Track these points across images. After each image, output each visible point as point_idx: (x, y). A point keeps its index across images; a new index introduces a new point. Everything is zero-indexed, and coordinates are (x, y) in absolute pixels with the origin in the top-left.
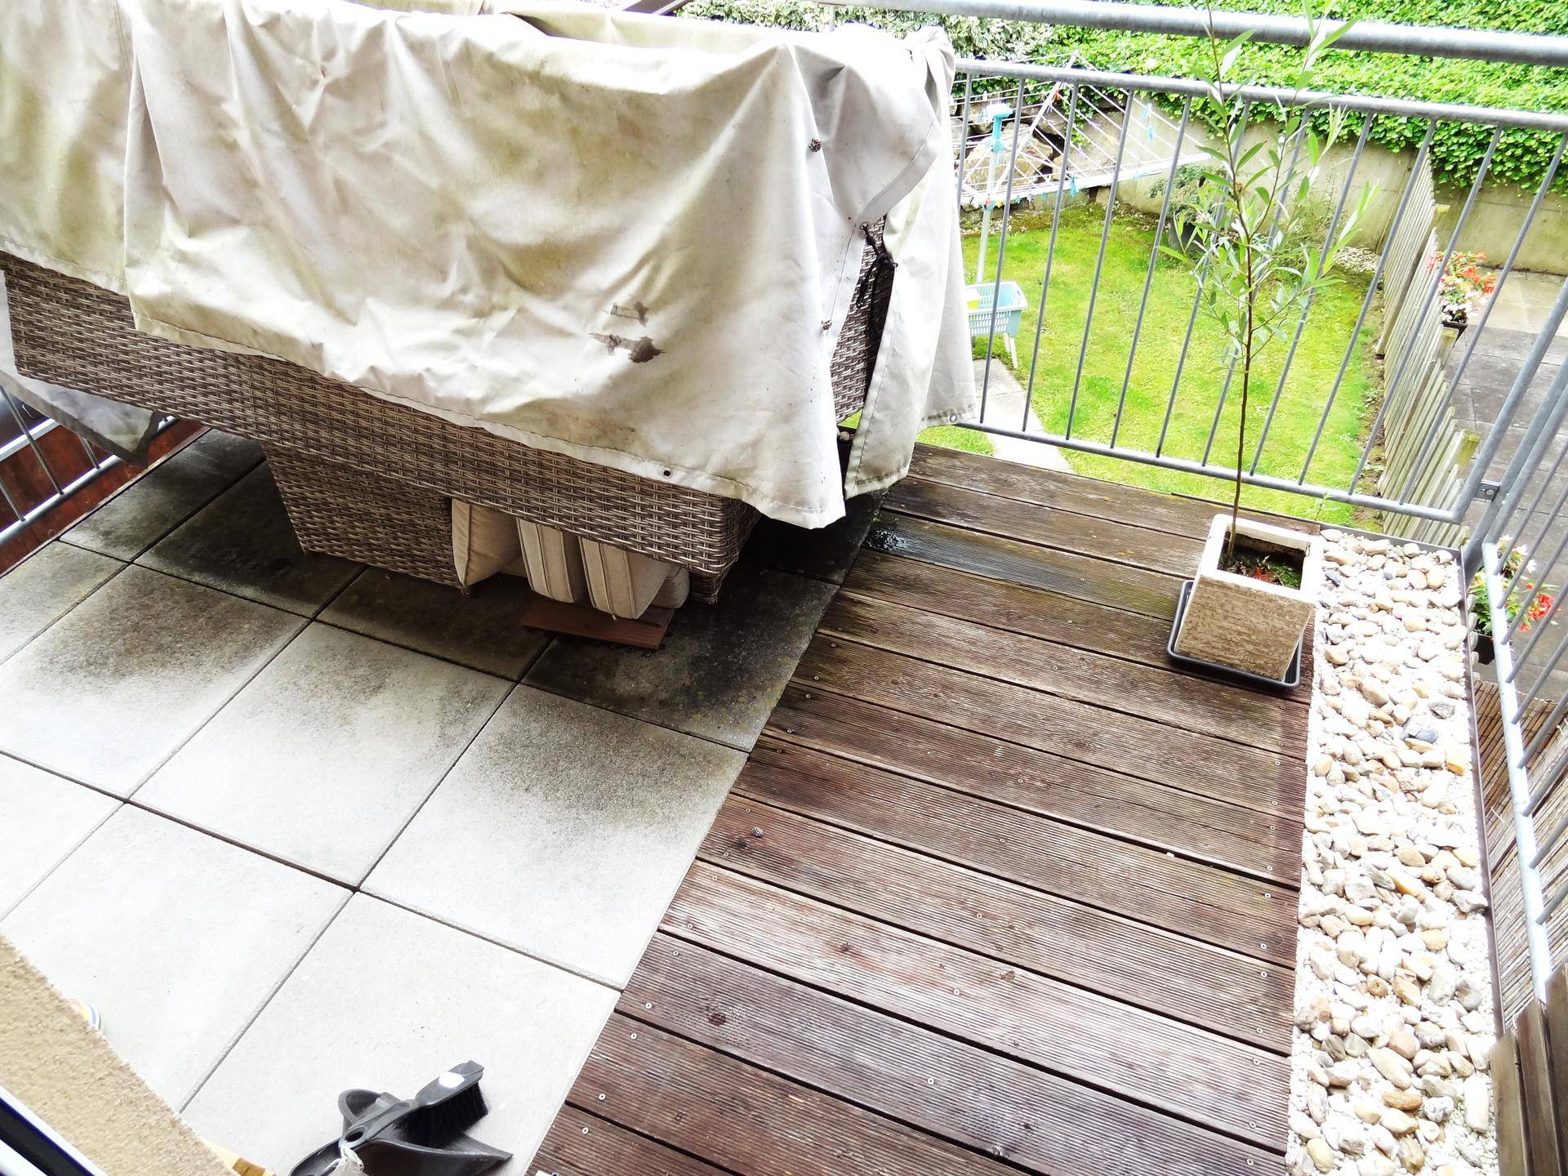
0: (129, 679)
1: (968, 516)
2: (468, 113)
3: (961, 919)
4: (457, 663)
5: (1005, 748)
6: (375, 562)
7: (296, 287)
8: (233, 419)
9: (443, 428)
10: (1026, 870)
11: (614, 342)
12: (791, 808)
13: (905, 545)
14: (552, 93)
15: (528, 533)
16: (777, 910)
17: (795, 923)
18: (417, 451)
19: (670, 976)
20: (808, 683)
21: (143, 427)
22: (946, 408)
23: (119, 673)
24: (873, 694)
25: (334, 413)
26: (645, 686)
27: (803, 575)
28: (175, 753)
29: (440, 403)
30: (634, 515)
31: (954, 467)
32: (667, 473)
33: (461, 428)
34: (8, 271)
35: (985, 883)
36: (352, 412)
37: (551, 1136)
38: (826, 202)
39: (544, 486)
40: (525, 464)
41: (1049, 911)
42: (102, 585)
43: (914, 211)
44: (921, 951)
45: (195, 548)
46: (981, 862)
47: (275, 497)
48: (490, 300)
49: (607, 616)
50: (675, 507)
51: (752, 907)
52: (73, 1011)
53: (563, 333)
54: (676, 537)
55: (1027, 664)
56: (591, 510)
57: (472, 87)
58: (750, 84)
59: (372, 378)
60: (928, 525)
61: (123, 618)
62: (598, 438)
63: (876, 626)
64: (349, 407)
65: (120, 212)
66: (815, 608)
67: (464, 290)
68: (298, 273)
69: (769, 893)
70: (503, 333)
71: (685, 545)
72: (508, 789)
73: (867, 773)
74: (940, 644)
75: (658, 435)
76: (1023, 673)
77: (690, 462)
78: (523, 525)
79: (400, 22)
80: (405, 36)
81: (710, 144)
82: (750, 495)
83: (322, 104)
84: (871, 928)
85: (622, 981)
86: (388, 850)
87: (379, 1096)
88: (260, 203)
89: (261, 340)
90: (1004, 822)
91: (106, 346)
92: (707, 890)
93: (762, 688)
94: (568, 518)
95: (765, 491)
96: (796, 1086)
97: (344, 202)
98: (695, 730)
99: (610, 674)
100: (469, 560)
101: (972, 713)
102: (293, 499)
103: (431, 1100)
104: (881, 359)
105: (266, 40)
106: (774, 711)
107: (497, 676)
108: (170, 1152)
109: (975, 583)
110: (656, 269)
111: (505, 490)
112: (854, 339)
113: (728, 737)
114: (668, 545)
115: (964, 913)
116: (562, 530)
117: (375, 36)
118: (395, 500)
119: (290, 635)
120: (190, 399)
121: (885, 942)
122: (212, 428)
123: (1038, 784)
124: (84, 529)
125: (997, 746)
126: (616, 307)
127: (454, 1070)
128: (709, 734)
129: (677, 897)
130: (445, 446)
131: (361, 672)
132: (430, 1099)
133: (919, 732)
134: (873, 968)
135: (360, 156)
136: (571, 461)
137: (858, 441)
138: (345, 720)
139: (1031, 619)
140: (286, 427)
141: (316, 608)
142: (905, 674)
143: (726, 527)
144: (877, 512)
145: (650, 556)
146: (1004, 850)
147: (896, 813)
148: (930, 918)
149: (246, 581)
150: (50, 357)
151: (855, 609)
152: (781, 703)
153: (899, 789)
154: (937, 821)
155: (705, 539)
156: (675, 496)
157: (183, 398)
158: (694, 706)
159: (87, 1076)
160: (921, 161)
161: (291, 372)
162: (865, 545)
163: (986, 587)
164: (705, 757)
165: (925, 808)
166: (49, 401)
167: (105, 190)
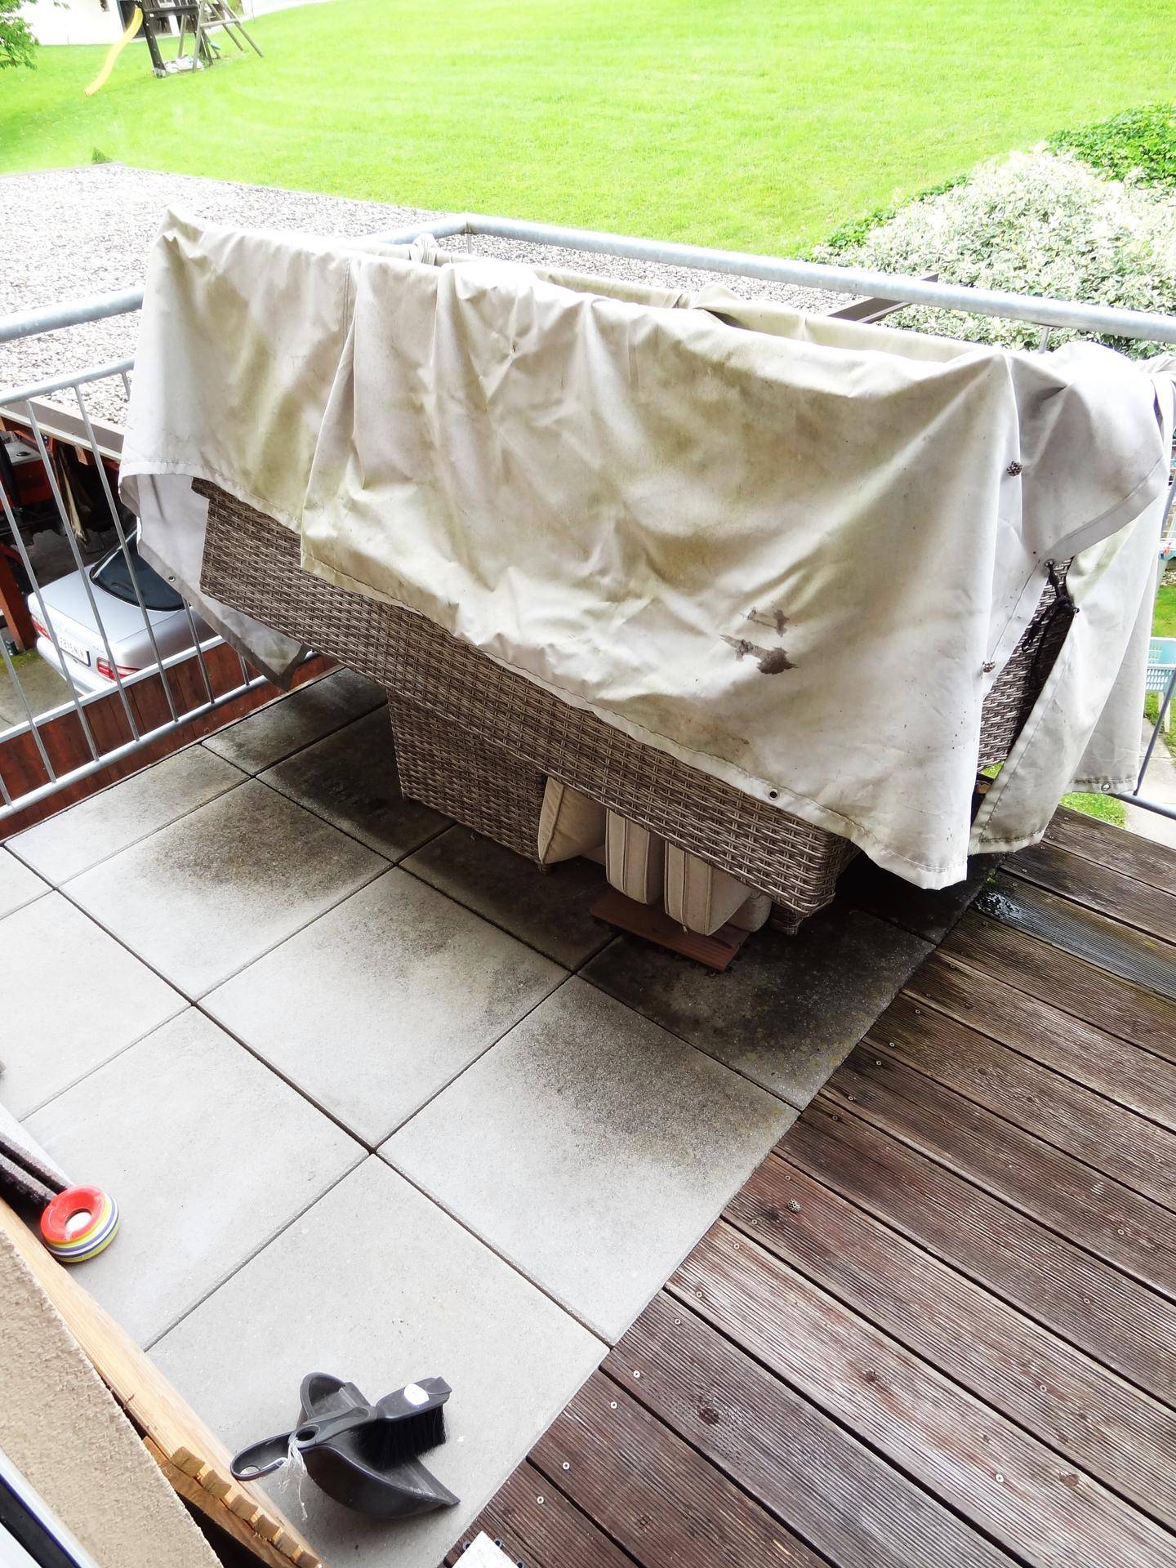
0: (225, 887)
1: (1101, 898)
2: (643, 397)
3: (1019, 1385)
4: (518, 939)
5: (1107, 1185)
6: (464, 819)
7: (447, 546)
8: (365, 661)
9: (554, 705)
10: (1114, 1349)
11: (745, 648)
12: (837, 1189)
13: (1019, 916)
14: (733, 386)
15: (615, 827)
16: (800, 1305)
17: (817, 1327)
18: (524, 723)
19: (666, 1346)
20: (881, 1047)
21: (293, 653)
22: (1099, 775)
23: (219, 879)
24: (956, 1080)
25: (455, 672)
26: (703, 1010)
27: (895, 925)
28: (246, 967)
29: (558, 680)
30: (729, 831)
31: (1093, 838)
32: (773, 795)
33: (572, 708)
34: (213, 500)
35: (1057, 1350)
36: (472, 675)
37: (505, 1493)
38: (1012, 530)
39: (642, 782)
40: (627, 756)
41: (1135, 1410)
42: (225, 792)
43: (1109, 554)
44: (964, 1410)
45: (309, 774)
46: (1056, 1321)
47: (389, 739)
48: (626, 585)
49: (678, 925)
50: (774, 831)
51: (772, 1293)
52: (33, 1285)
53: (693, 630)
54: (769, 864)
55: (1150, 1089)
56: (684, 816)
57: (653, 372)
58: (953, 395)
59: (497, 645)
60: (1051, 899)
61: (234, 827)
62: (707, 744)
63: (971, 1001)
64: (471, 669)
65: (311, 458)
66: (904, 965)
67: (603, 572)
68: (452, 535)
69: (795, 1282)
70: (633, 621)
71: (778, 875)
72: (540, 1086)
73: (933, 1171)
74: (1044, 1039)
75: (772, 754)
76: (1143, 1100)
77: (801, 787)
78: (611, 816)
79: (596, 305)
80: (598, 317)
81: (893, 454)
82: (861, 836)
83: (506, 377)
84: (906, 1361)
85: (615, 1334)
86: (411, 1117)
87: (343, 1385)
88: (432, 464)
89: (405, 594)
90: (1093, 1279)
91: (275, 578)
92: (726, 1257)
93: (828, 1041)
94: (659, 820)
95: (880, 836)
96: (784, 1531)
97: (507, 472)
98: (745, 1070)
99: (668, 987)
100: (553, 838)
101: (1072, 1132)
102: (403, 745)
103: (391, 1413)
104: (1038, 711)
105: (469, 313)
106: (837, 1071)
107: (555, 962)
108: (103, 1448)
109: (1098, 978)
110: (806, 579)
111: (601, 779)
112: (1011, 684)
113: (781, 1087)
114: (759, 871)
115: (1023, 1379)
116: (650, 831)
117: (570, 316)
118: (494, 764)
119: (371, 875)
120: (333, 637)
121: (922, 1386)
122: (346, 666)
123: (1144, 1242)
124: (223, 738)
125: (1097, 1181)
126: (754, 612)
127: (421, 1384)
128: (762, 1079)
129: (691, 1256)
130: (551, 723)
131: (427, 926)
132: (391, 1411)
133: (1002, 1138)
134: (901, 1414)
135: (531, 430)
136: (674, 761)
137: (992, 796)
138: (402, 972)
139: (1162, 1037)
140: (409, 677)
141: (401, 853)
142: (997, 1065)
143: (826, 866)
144: (993, 872)
145: (737, 878)
146: (1088, 1313)
147: (960, 1229)
148: (980, 1371)
149: (346, 814)
150: (228, 580)
151: (950, 976)
152: (847, 1063)
153: (967, 1201)
154: (1008, 1253)
155: (801, 872)
156: (777, 821)
157: (328, 635)
158: (750, 1043)
159: (33, 1356)
160: (1136, 499)
161: (425, 626)
162: (973, 907)
163: (1111, 985)
164: (751, 1103)
165: (997, 1233)
166: (221, 619)
167: (304, 437)
